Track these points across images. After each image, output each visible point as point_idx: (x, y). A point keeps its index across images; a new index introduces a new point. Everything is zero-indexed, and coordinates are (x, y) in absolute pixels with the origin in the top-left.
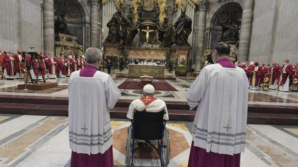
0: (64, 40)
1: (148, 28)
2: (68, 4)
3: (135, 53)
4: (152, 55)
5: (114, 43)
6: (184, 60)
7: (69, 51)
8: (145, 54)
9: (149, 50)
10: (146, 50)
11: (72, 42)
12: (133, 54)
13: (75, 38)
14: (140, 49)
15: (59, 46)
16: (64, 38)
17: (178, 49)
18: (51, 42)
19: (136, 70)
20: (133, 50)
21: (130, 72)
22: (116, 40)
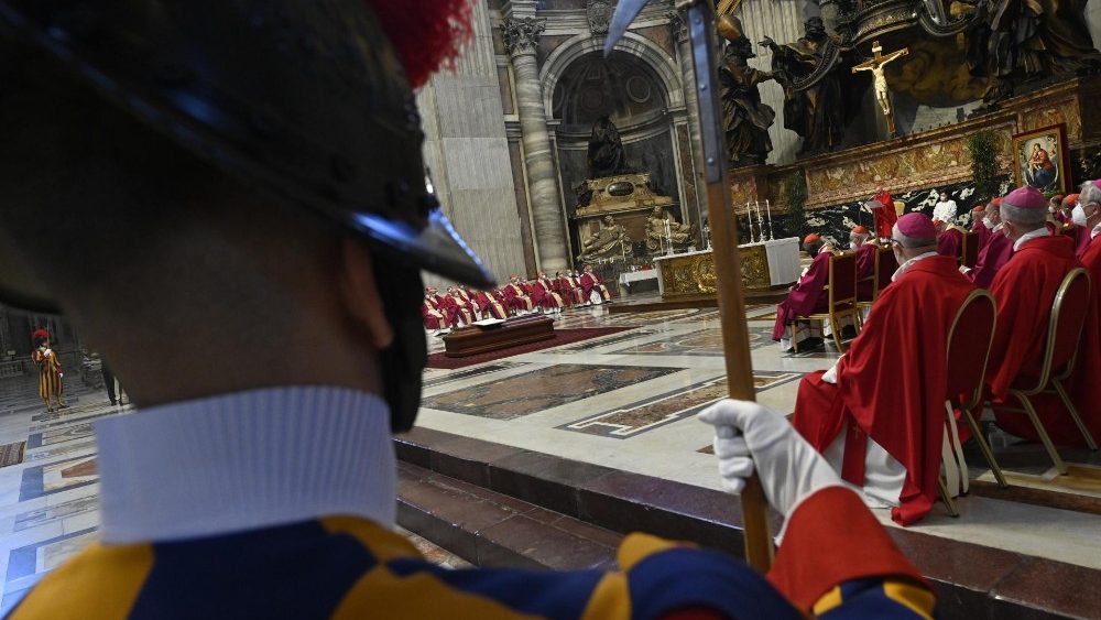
0: (606, 195)
1: (877, 49)
2: (619, 75)
3: (852, 177)
4: (934, 166)
6: (1047, 160)
7: (611, 228)
8: (896, 168)
9: (915, 146)
10: (900, 149)
11: (632, 195)
12: (845, 181)
13: (644, 178)
14: (874, 152)
15: (585, 220)
16: (603, 190)
17: (1023, 106)
18: (548, 219)
19: (680, 275)
20: (843, 166)
21: (666, 285)
22: (749, 150)
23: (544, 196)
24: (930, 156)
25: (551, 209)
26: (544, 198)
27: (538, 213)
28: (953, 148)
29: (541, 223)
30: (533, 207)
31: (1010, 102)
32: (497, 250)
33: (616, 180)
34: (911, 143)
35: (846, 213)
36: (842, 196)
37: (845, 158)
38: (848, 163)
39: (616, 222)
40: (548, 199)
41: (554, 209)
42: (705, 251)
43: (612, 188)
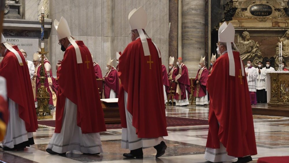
0: (248, 13)
7: (246, 42)
11: (270, 17)
13: (282, 4)
16: (246, 9)
18: (194, 27)
21: (272, 96)
23: (193, 7)
25: (196, 19)
26: (193, 9)
27: (186, 21)
29: (187, 29)
30: (183, 15)
33: (258, 2)
39: (252, 38)
40: (196, 10)
41: (200, 20)
43: (255, 8)
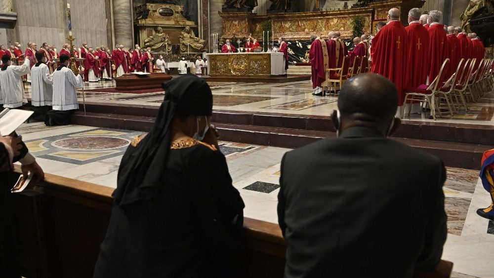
0: (157, 14)
3: (294, 27)
4: (334, 29)
5: (239, 10)
7: (160, 35)
8: (316, 26)
9: (326, 17)
10: (319, 17)
11: (173, 17)
12: (291, 29)
13: (180, 8)
14: (306, 16)
15: (144, 27)
16: (156, 11)
17: (378, 7)
18: (124, 23)
19: (221, 64)
20: (291, 21)
21: (211, 70)
22: (245, 3)
23: (123, 8)
24: (332, 23)
25: (126, 17)
26: (123, 9)
27: (118, 18)
28: (343, 21)
29: (119, 24)
30: (114, 13)
31: (374, 4)
32: (91, 37)
33: (164, 6)
34: (324, 15)
35: (290, 46)
36: (289, 36)
37: (292, 17)
38: (294, 20)
39: (164, 32)
40: (125, 10)
41: (128, 17)
42: (237, 53)
43: (161, 10)
